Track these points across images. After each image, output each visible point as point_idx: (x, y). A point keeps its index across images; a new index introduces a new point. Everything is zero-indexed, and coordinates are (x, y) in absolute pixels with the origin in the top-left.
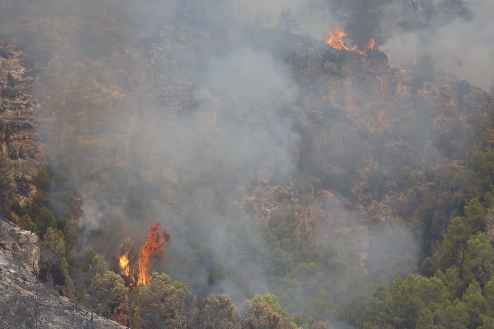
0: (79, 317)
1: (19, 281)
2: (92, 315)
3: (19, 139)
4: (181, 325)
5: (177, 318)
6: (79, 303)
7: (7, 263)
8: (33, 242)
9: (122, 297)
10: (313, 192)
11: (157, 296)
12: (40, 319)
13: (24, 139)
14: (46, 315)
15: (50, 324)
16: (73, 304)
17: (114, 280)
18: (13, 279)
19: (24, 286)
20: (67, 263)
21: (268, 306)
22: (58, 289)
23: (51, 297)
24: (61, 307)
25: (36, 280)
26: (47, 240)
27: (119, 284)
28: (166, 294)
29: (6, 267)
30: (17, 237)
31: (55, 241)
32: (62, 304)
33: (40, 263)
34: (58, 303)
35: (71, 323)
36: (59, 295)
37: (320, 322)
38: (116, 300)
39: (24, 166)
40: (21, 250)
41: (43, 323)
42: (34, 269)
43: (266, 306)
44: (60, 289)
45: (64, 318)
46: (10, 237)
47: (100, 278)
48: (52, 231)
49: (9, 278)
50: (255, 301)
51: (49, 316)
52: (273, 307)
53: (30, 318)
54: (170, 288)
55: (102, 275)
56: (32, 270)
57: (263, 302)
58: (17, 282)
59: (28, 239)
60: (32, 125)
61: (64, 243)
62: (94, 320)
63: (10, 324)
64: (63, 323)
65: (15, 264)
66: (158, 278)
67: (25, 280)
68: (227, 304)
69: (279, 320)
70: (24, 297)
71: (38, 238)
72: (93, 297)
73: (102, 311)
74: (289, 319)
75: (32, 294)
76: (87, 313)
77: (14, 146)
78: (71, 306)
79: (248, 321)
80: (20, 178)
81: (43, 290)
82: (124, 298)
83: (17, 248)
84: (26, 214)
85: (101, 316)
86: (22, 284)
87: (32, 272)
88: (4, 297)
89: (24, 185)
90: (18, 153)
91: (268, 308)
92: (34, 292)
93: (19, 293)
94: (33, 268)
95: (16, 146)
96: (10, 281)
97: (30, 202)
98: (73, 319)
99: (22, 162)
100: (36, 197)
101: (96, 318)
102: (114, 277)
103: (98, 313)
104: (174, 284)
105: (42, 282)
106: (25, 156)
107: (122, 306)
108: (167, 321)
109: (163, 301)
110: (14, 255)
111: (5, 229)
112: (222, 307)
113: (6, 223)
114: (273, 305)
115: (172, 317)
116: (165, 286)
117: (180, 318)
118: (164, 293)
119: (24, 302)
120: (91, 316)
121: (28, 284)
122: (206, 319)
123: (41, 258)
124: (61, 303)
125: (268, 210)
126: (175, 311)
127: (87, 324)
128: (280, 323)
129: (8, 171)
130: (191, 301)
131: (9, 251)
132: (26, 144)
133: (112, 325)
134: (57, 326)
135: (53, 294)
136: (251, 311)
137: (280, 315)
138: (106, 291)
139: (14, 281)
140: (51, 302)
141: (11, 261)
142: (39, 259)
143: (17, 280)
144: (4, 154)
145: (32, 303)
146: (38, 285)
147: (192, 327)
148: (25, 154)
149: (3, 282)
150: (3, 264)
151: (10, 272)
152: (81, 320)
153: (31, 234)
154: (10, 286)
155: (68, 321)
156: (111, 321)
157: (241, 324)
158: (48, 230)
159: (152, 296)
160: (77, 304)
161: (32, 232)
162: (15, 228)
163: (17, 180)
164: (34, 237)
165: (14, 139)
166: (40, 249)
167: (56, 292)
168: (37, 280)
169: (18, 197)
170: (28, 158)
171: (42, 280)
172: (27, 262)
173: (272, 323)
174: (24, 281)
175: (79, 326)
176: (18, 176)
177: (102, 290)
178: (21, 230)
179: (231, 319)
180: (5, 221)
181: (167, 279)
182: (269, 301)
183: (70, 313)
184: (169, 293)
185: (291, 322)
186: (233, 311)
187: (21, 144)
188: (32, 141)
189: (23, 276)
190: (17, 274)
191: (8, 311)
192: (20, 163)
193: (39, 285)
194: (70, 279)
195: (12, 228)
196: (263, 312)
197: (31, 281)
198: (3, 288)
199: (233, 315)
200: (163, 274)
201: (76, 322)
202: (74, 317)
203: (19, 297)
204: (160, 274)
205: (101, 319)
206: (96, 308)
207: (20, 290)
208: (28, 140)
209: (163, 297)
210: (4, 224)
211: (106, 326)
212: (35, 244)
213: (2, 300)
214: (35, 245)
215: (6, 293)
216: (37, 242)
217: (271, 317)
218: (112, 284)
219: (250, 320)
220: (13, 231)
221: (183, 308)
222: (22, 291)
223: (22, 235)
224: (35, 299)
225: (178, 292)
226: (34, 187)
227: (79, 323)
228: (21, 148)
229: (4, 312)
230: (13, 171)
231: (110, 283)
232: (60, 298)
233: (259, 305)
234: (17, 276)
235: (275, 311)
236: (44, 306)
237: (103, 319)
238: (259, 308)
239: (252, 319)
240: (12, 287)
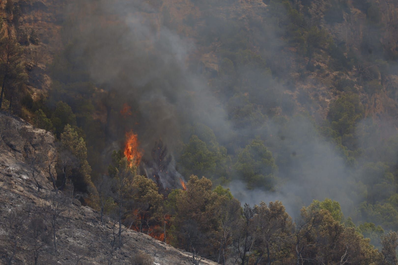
0: (104, 230)
1: (32, 189)
2: (120, 228)
3: (30, 22)
4: (226, 238)
5: (220, 229)
6: (105, 214)
7: (18, 168)
8: (49, 142)
9: (154, 206)
10: (380, 78)
11: (197, 204)
12: (59, 234)
13: (36, 21)
14: (66, 229)
15: (71, 240)
16: (97, 215)
17: (145, 186)
18: (26, 187)
19: (39, 195)
20: (89, 167)
21: (329, 214)
22: (79, 198)
23: (71, 208)
24: (83, 219)
25: (52, 187)
26: (65, 139)
27: (151, 191)
28: (207, 202)
29: (17, 173)
30: (29, 136)
31: (74, 141)
32: (85, 215)
33: (57, 167)
34: (79, 214)
35: (95, 238)
36: (80, 203)
37: (391, 232)
38: (148, 210)
39: (36, 52)
40: (35, 153)
41: (63, 238)
42: (51, 175)
43: (326, 213)
44: (81, 197)
45: (87, 232)
46: (21, 137)
47: (129, 184)
48: (71, 129)
49: (21, 186)
50: (313, 208)
51: (69, 229)
52: (335, 214)
53: (47, 232)
54: (212, 194)
55: (130, 179)
56: (48, 175)
57: (322, 208)
58: (31, 190)
59: (42, 139)
60: (45, 4)
61: (85, 143)
62: (123, 233)
63: (23, 240)
64: (86, 238)
65: (28, 169)
66: (197, 183)
67: (40, 187)
68: (279, 212)
69: (341, 229)
70: (39, 207)
71: (55, 137)
72: (121, 206)
73: (132, 223)
74: (354, 229)
75: (48, 203)
76: (114, 226)
77: (24, 29)
78: (95, 217)
79: (305, 232)
80: (32, 67)
81: (61, 199)
82: (157, 207)
83: (29, 149)
84: (40, 110)
85: (131, 229)
86: (36, 192)
87: (48, 178)
88: (15, 208)
89: (37, 75)
90: (29, 37)
91: (329, 216)
92: (50, 201)
93: (33, 202)
94: (50, 173)
95: (26, 29)
96: (22, 189)
97: (44, 95)
98: (98, 233)
99: (34, 48)
100: (51, 89)
101: (125, 232)
102: (145, 182)
103: (127, 226)
104: (216, 189)
105: (60, 189)
106: (37, 40)
107: (155, 216)
108: (209, 234)
109: (203, 209)
110: (26, 157)
111: (15, 128)
112: (274, 216)
113: (16, 121)
114: (335, 212)
115: (216, 228)
116: (206, 192)
117: (224, 230)
118: (205, 200)
119: (40, 213)
120: (118, 229)
121: (43, 192)
122: (255, 230)
123: (58, 161)
124: (83, 214)
125: (328, 100)
126: (219, 222)
127: (114, 238)
128: (343, 234)
129: (17, 59)
130: (236, 210)
131: (20, 154)
132: (38, 26)
133: (143, 239)
134: (78, 241)
135: (73, 203)
136: (308, 220)
137: (343, 224)
138: (135, 199)
139: (27, 189)
140: (71, 213)
141: (23, 165)
142: (56, 163)
143: (31, 188)
144: (12, 39)
145: (48, 215)
146: (55, 193)
147: (239, 240)
148: (37, 38)
149: (14, 190)
150: (14, 169)
151: (22, 179)
152: (107, 234)
153: (46, 132)
154: (22, 195)
155: (92, 235)
156: (142, 235)
157: (297, 236)
158: (65, 128)
159: (191, 204)
160: (102, 215)
161: (47, 130)
162: (27, 127)
163: (29, 69)
164: (50, 137)
165: (24, 20)
166: (57, 151)
167: (77, 201)
168: (54, 187)
169: (29, 89)
170: (41, 43)
171: (60, 187)
172: (42, 166)
173: (334, 233)
174: (39, 189)
175: (105, 241)
176: (29, 64)
177: (131, 198)
178: (34, 128)
179: (284, 230)
180: (16, 118)
181: (208, 184)
182: (329, 207)
183: (93, 226)
184: (210, 200)
185: (356, 232)
186: (287, 220)
187: (32, 27)
188: (45, 23)
189: (37, 183)
190: (30, 181)
191: (21, 224)
192: (31, 50)
193: (57, 193)
194: (93, 186)
195: (23, 126)
196: (323, 221)
197: (47, 188)
198: (14, 197)
199: (287, 225)
200: (204, 179)
201: (101, 236)
202: (99, 230)
203: (33, 208)
204: (200, 177)
205: (131, 233)
206: (125, 220)
207: (34, 199)
208: (40, 22)
209: (203, 205)
210: (14, 122)
211: (137, 241)
212: (51, 144)
213: (14, 212)
214: (50, 146)
215: (18, 203)
216: (54, 142)
217: (332, 226)
218: (143, 191)
219: (307, 231)
220: (25, 129)
221: (227, 219)
222: (37, 200)
223: (36, 135)
224: (52, 210)
225: (222, 199)
226: (49, 78)
227: (105, 238)
228: (33, 31)
229: (16, 226)
230: (23, 59)
231: (140, 189)
232: (82, 208)
233: (318, 213)
234: (30, 182)
235: (337, 219)
236: (63, 217)
237: (133, 232)
238: (317, 216)
239: (309, 229)
240: (24, 196)
